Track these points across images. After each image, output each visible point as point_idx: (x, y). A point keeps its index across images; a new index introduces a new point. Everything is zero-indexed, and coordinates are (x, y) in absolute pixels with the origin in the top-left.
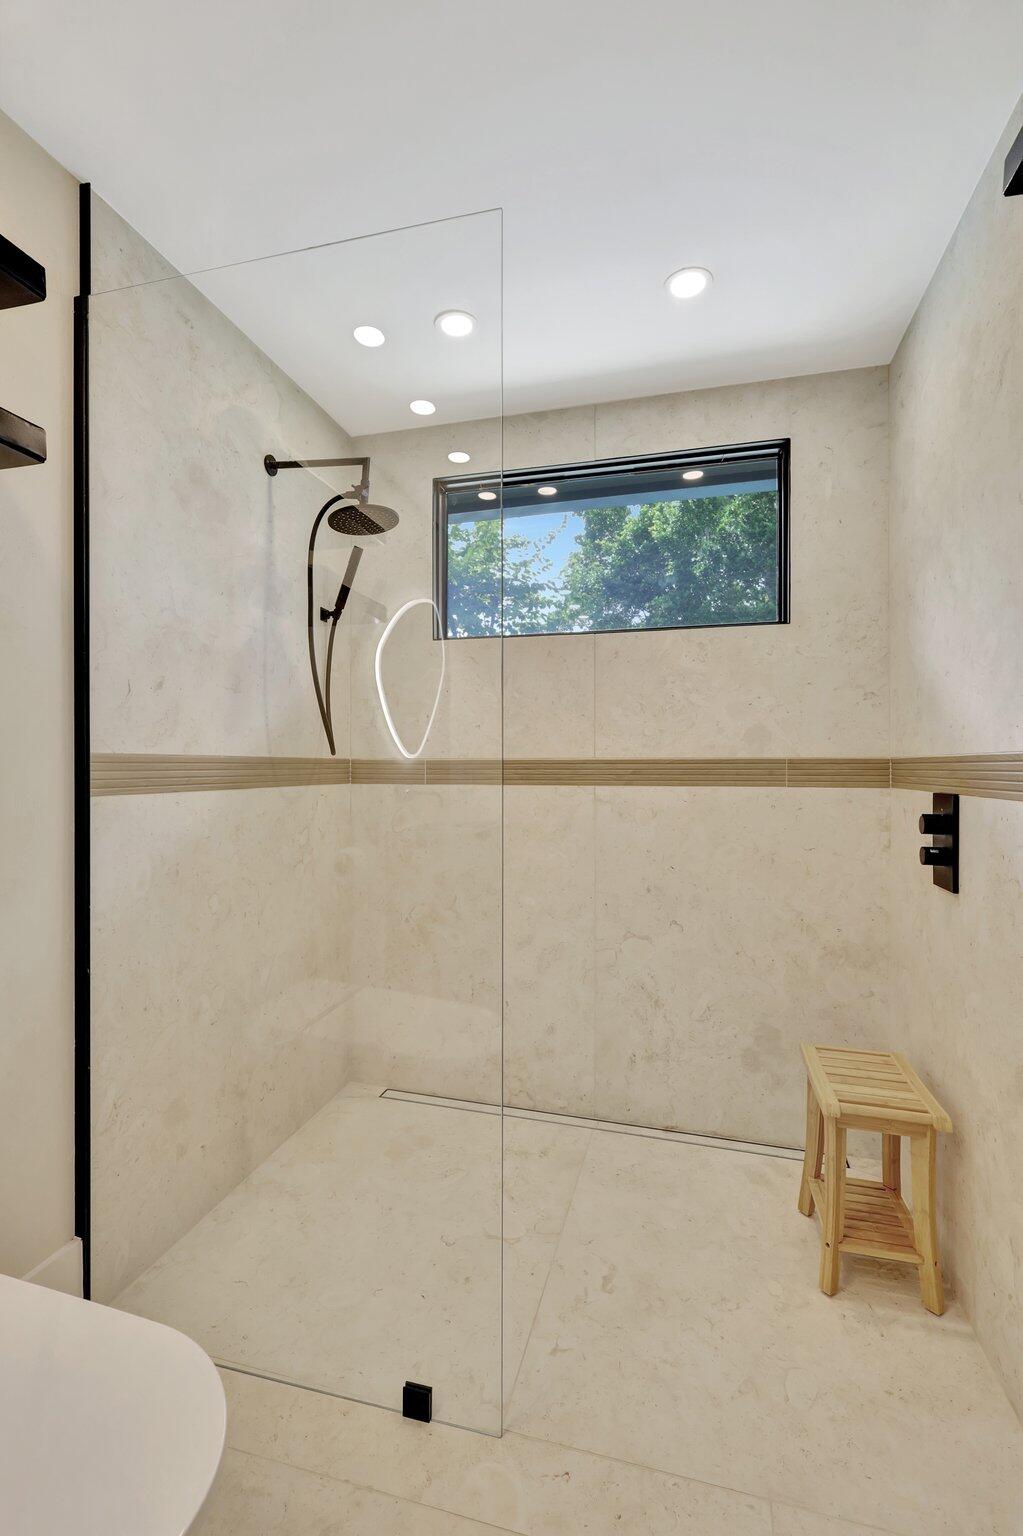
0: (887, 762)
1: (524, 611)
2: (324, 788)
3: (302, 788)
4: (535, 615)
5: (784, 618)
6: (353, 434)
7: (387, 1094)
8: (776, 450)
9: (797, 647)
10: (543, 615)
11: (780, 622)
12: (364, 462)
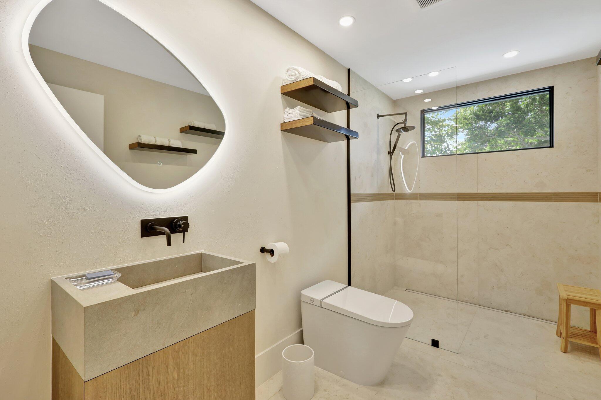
0: (597, 193)
1: (436, 130)
2: (389, 201)
3: (384, 201)
4: (441, 130)
5: (552, 145)
6: (394, 99)
7: (407, 290)
8: (549, 89)
9: (557, 155)
10: (445, 130)
11: (550, 147)
12: (405, 114)
